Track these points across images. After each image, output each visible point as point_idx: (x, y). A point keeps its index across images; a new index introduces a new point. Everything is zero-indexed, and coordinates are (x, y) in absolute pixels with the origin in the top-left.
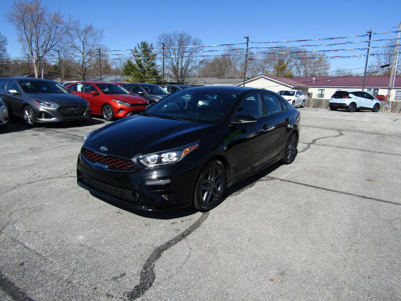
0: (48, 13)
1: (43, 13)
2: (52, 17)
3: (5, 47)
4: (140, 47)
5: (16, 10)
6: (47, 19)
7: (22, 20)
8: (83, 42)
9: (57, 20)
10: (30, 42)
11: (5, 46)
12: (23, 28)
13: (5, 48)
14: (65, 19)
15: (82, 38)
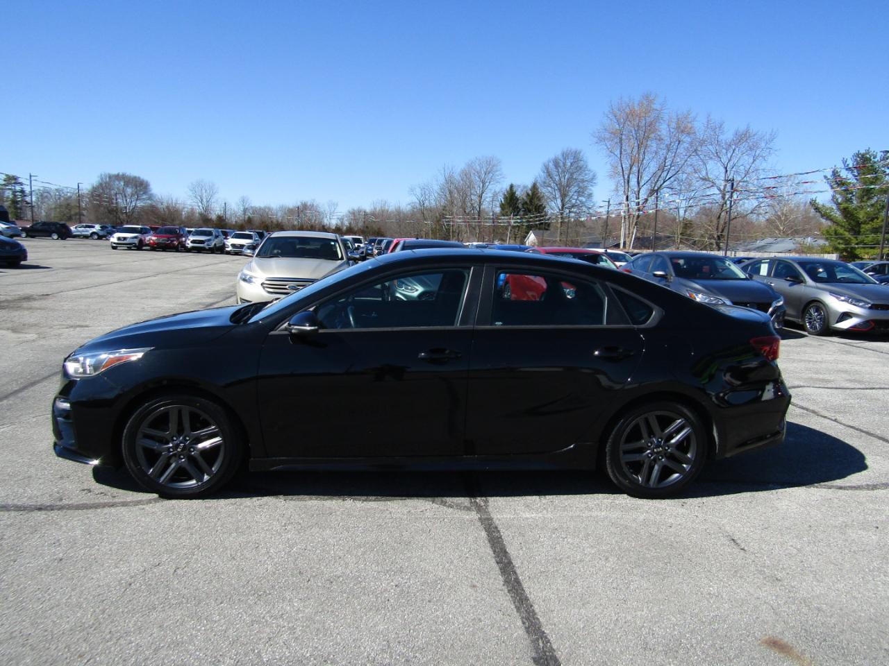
0: (666, 117)
1: (657, 119)
2: (673, 125)
3: (590, 190)
4: (851, 166)
5: (611, 120)
6: (663, 130)
7: (618, 136)
8: (726, 168)
9: (682, 128)
10: (626, 177)
11: (591, 187)
12: (618, 152)
13: (591, 192)
14: (699, 126)
15: (724, 160)
